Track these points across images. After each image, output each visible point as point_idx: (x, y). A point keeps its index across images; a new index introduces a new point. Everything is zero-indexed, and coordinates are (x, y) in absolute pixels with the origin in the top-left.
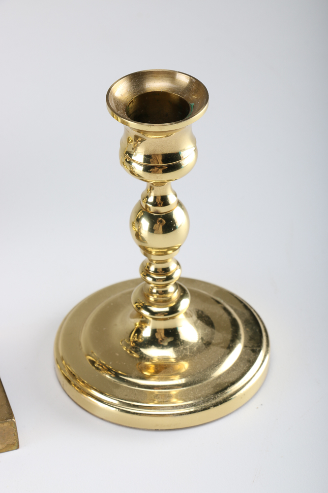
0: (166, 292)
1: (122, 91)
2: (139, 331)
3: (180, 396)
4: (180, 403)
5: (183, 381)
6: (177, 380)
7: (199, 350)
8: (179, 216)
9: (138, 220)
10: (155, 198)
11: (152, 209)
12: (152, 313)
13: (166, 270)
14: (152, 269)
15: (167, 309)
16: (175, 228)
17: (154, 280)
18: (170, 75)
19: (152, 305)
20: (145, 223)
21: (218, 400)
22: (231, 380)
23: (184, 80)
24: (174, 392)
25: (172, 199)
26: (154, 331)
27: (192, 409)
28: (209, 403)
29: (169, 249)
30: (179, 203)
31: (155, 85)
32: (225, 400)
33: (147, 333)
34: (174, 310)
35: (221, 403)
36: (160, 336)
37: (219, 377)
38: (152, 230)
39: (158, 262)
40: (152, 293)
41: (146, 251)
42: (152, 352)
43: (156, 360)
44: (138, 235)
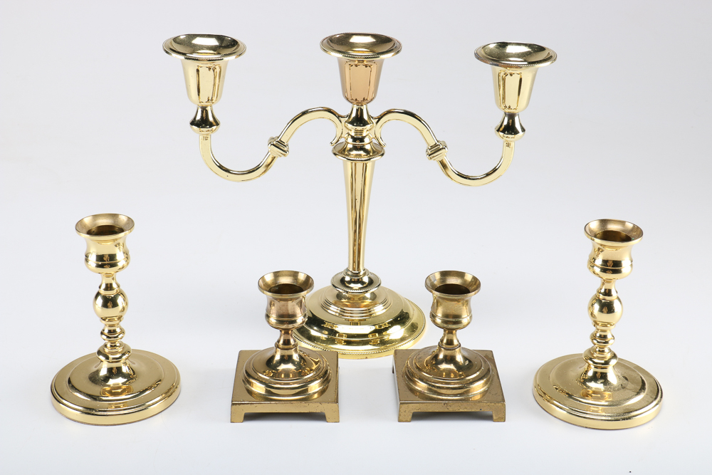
0: (603, 351)
1: (595, 226)
2: (586, 372)
3: (603, 411)
4: (604, 414)
5: (607, 404)
6: (603, 403)
7: (618, 390)
8: (616, 305)
9: (592, 305)
10: (605, 290)
11: (601, 297)
12: (594, 362)
13: (605, 337)
14: (598, 335)
15: (603, 362)
16: (613, 312)
17: (598, 342)
18: (623, 223)
19: (595, 358)
20: (597, 307)
21: (625, 417)
22: (636, 408)
23: (629, 226)
24: (600, 408)
25: (613, 292)
26: (595, 373)
27: (610, 419)
28: (620, 417)
29: (609, 323)
30: (618, 298)
31: (612, 227)
32: (629, 418)
33: (590, 374)
34: (607, 363)
35: (627, 419)
36: (598, 375)
37: (628, 405)
38: (601, 310)
39: (602, 331)
40: (596, 351)
41: (596, 323)
42: (592, 385)
43: (593, 389)
44: (592, 314)
